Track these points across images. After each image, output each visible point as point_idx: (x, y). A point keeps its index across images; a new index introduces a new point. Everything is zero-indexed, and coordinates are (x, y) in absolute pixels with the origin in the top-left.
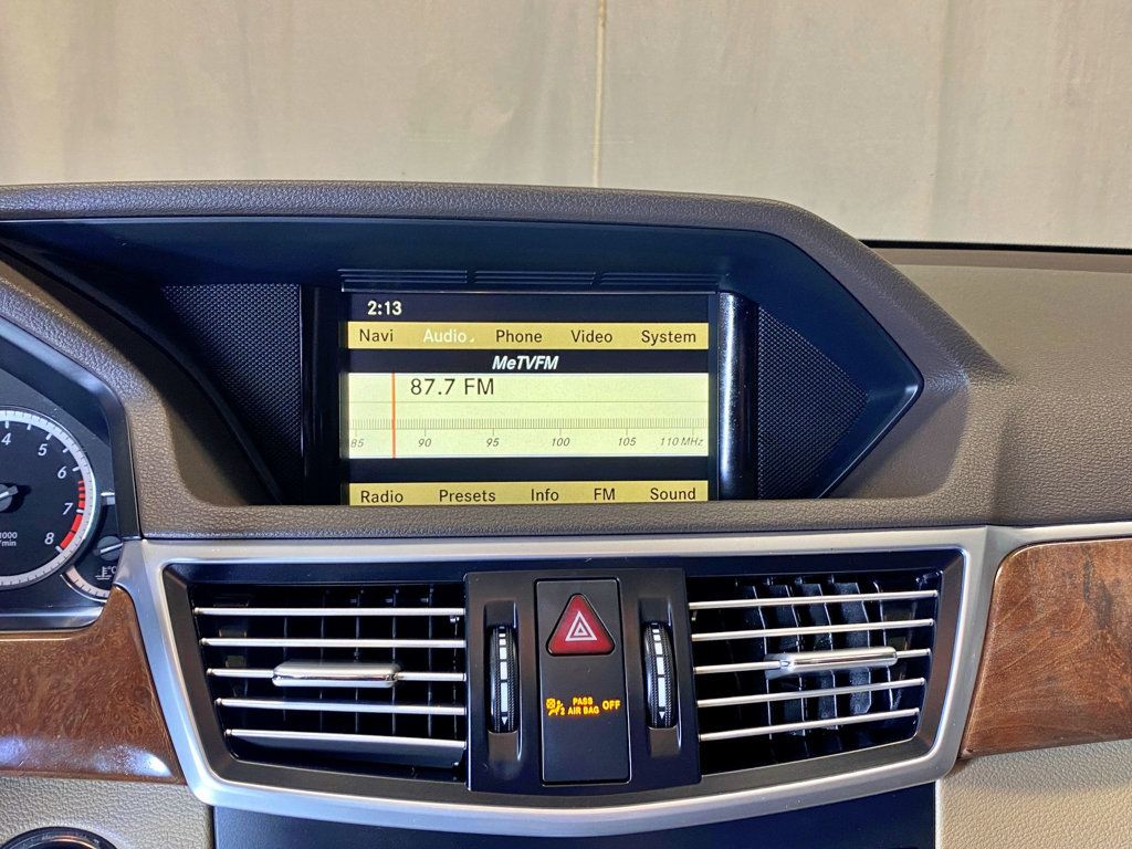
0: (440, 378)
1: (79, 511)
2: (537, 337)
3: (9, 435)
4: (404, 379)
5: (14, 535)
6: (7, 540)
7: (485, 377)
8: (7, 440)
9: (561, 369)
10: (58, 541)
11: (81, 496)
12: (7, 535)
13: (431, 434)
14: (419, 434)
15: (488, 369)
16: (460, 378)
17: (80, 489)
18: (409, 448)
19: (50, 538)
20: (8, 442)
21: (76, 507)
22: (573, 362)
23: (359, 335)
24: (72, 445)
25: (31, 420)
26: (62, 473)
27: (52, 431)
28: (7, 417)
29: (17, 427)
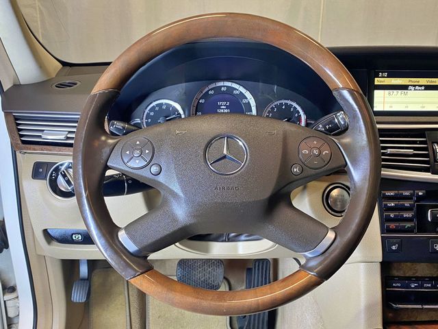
0: (395, 91)
2: (418, 82)
4: (387, 92)
7: (406, 91)
8: (284, 107)
9: (425, 89)
13: (393, 105)
14: (389, 105)
15: (407, 89)
16: (400, 91)
17: (301, 119)
18: (387, 109)
22: (428, 88)
23: (377, 81)
24: (299, 108)
25: (289, 102)
26: (296, 115)
27: (295, 105)
28: (284, 102)
29: (286, 104)
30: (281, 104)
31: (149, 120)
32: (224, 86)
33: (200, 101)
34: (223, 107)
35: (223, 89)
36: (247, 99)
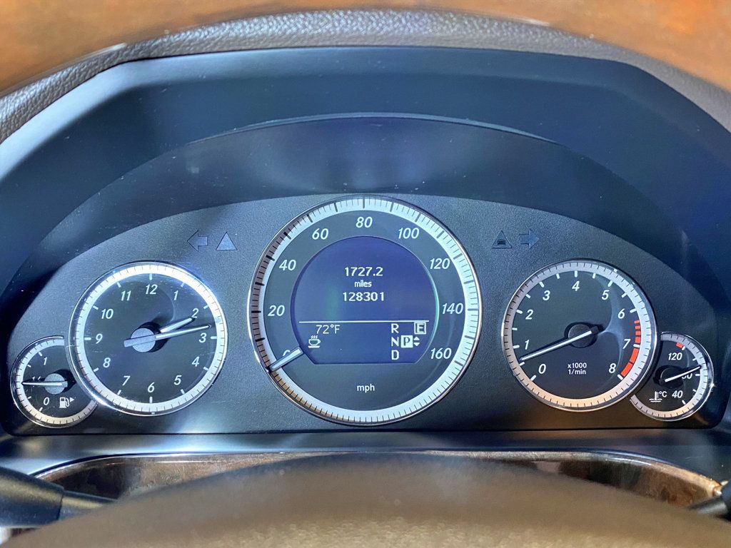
1: (635, 345)
3: (578, 282)
5: (584, 365)
6: (579, 369)
8: (576, 287)
10: (619, 371)
11: (637, 333)
12: (579, 365)
17: (636, 327)
19: (613, 368)
20: (577, 288)
21: (633, 342)
24: (629, 290)
25: (596, 270)
26: (621, 314)
27: (614, 277)
28: (576, 267)
29: (584, 276)
30: (568, 277)
31: (99, 338)
32: (366, 214)
33: (283, 267)
34: (363, 284)
35: (361, 223)
36: (445, 255)
